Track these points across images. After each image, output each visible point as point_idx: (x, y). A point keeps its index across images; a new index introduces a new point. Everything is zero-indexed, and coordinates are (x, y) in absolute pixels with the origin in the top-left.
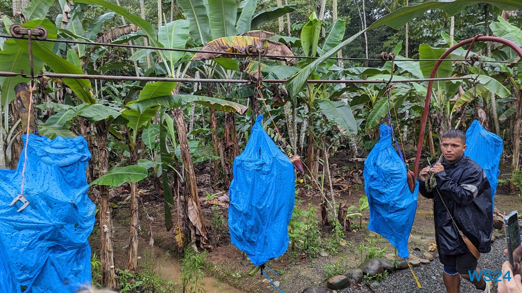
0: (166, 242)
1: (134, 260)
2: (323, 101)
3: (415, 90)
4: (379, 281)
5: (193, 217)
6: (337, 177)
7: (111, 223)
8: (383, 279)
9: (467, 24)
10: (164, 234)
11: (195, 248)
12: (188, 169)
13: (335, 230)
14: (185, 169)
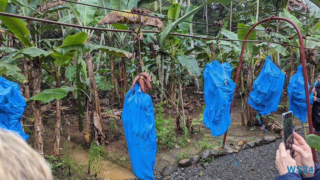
0: (79, 139)
1: (57, 150)
2: (180, 55)
3: (235, 50)
4: (209, 163)
5: (97, 123)
6: (186, 102)
7: (42, 125)
8: (211, 161)
9: (266, 13)
10: (78, 134)
11: (98, 143)
12: (94, 93)
13: (184, 132)
14: (92, 93)
